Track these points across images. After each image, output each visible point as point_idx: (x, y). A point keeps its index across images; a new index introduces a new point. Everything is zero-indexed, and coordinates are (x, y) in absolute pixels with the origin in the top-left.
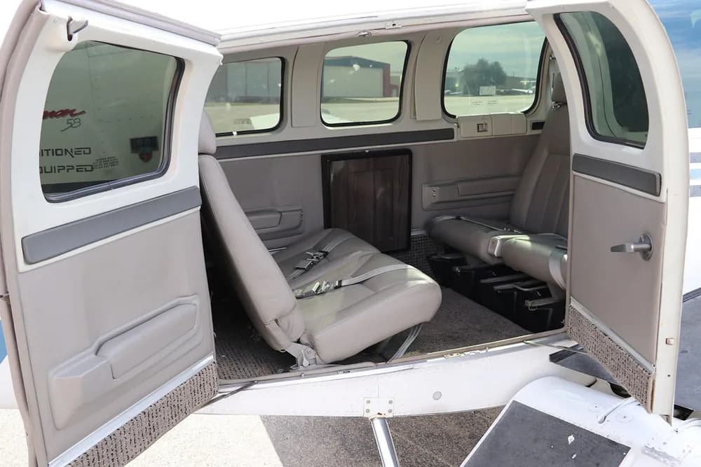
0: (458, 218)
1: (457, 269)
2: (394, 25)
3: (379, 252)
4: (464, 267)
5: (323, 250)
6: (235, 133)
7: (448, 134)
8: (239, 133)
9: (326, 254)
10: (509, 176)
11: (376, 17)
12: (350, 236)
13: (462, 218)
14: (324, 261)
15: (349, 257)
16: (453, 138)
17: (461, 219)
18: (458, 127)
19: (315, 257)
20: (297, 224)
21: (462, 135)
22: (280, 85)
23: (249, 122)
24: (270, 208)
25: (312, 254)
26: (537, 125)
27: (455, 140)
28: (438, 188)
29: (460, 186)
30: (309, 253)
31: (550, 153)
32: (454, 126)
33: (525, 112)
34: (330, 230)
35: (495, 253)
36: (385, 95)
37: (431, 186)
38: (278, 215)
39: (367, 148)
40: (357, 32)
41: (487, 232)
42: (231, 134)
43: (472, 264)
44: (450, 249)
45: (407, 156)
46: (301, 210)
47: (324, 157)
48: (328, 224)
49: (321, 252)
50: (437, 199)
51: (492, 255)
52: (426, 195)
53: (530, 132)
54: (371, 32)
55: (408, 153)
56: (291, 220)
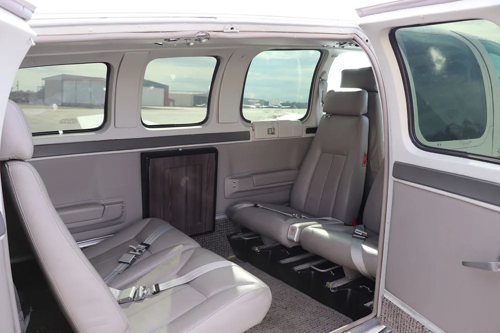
0: (256, 206)
1: (257, 249)
2: (232, 28)
3: (200, 246)
4: (262, 247)
5: (144, 242)
6: (61, 132)
7: (245, 136)
8: (65, 132)
9: (148, 247)
10: (290, 169)
11: (215, 18)
12: (168, 227)
13: (259, 205)
14: (146, 254)
15: (171, 252)
16: (249, 139)
17: (258, 207)
18: (253, 130)
19: (137, 251)
20: (118, 216)
21: (256, 137)
22: (105, 89)
23: (75, 121)
24: (93, 201)
25: (135, 249)
26: (310, 130)
27: (251, 140)
28: (238, 180)
29: (255, 178)
30: (132, 246)
31: (323, 152)
32: (250, 129)
33: (301, 120)
34: (148, 220)
35: (295, 240)
36: (165, 106)
37: (232, 179)
38: (102, 208)
39: (180, 147)
40: (196, 32)
41: (286, 220)
42: (57, 133)
43: (268, 244)
44: (245, 230)
45: (214, 154)
46: (122, 202)
47: (143, 155)
48: (146, 214)
49: (142, 244)
50: (237, 189)
51: (291, 241)
52: (228, 186)
53: (305, 135)
54: (210, 33)
55: (214, 151)
56: (113, 212)
